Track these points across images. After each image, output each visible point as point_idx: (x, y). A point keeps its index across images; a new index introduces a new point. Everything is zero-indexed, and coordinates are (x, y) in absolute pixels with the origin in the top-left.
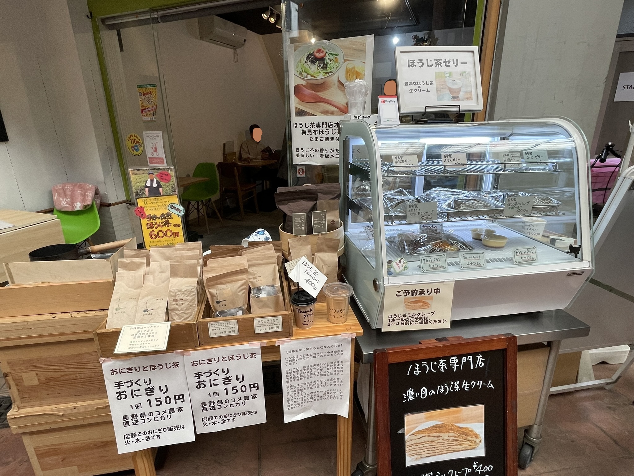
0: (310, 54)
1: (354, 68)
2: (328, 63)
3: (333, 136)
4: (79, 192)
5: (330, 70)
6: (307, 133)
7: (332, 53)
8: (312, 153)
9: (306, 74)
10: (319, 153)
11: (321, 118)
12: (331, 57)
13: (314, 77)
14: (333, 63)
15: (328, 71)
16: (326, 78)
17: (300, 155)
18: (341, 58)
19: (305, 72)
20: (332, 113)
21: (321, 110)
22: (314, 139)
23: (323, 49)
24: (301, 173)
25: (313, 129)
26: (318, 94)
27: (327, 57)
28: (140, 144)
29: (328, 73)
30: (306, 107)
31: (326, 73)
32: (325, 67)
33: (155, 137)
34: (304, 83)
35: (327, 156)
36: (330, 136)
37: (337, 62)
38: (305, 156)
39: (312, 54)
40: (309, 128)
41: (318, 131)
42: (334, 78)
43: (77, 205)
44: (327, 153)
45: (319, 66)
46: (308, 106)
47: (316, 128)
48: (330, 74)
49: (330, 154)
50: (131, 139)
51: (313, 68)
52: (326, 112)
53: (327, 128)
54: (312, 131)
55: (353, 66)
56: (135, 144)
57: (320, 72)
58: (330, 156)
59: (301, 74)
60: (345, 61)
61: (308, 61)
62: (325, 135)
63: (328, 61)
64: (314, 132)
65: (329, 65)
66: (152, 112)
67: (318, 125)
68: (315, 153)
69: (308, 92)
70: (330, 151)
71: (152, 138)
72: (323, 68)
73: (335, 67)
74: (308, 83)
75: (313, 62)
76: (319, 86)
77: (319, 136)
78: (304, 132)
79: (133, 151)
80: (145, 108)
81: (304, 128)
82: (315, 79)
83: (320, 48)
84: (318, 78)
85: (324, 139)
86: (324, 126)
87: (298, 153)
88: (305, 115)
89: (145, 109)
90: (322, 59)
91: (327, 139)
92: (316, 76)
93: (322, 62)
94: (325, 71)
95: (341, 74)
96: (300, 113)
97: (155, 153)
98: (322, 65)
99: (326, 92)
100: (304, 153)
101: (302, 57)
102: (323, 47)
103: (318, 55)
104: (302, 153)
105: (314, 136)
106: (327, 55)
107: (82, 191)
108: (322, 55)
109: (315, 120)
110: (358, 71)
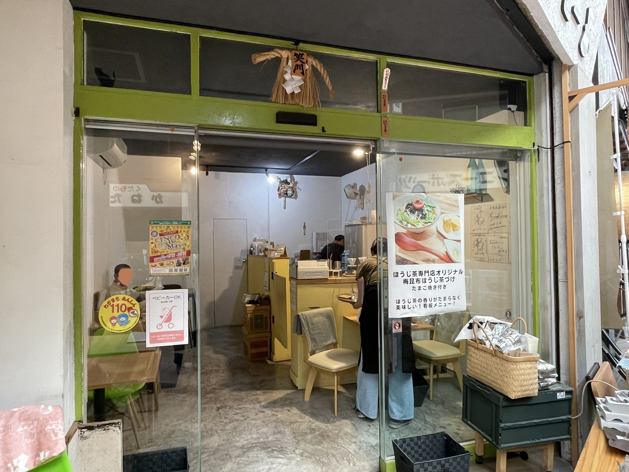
0: (409, 204)
1: (450, 220)
2: (426, 214)
3: (435, 284)
4: (21, 429)
5: (429, 221)
6: (409, 282)
7: (430, 205)
8: (414, 304)
9: (406, 223)
10: (423, 303)
11: (423, 267)
12: (429, 209)
13: (414, 226)
14: (431, 214)
15: (427, 222)
16: (426, 228)
17: (401, 307)
18: (438, 210)
19: (405, 221)
20: (433, 261)
21: (422, 258)
22: (417, 289)
23: (421, 201)
24: (397, 328)
25: (415, 278)
26: (419, 242)
27: (425, 209)
28: (133, 313)
29: (427, 223)
30: (408, 255)
31: (425, 223)
32: (424, 217)
33: (170, 299)
34: (404, 231)
35: (430, 306)
36: (433, 284)
37: (435, 214)
38: (407, 307)
39: (411, 204)
40: (411, 277)
41: (421, 280)
42: (433, 228)
43: (18, 462)
44: (431, 303)
45: (418, 216)
46: (409, 255)
47: (418, 277)
48: (429, 224)
49: (433, 303)
50: (113, 306)
51: (413, 218)
52: (428, 261)
53: (430, 276)
54: (415, 280)
55: (449, 218)
56: (120, 313)
57: (419, 222)
58: (433, 305)
59: (401, 222)
60: (442, 213)
61: (408, 210)
62: (427, 284)
63: (427, 212)
64: (417, 281)
65: (427, 216)
66: (175, 261)
67: (421, 273)
68: (417, 303)
69: (408, 239)
70: (433, 300)
71: (164, 300)
72: (421, 218)
73: (433, 218)
74: (408, 231)
75: (412, 212)
76: (418, 235)
77: (422, 285)
78: (406, 281)
79: (114, 325)
80: (159, 254)
81: (406, 277)
82: (415, 227)
83: (418, 199)
84: (418, 227)
85: (427, 288)
86: (427, 274)
87: (398, 305)
88: (406, 263)
89: (160, 256)
90: (421, 210)
91: (430, 287)
92: (415, 225)
93: (421, 213)
94: (424, 221)
95: (439, 225)
96: (401, 261)
97: (165, 325)
98: (421, 215)
99: (427, 241)
100: (406, 304)
101: (402, 206)
102: (421, 199)
103: (417, 206)
104: (403, 305)
105: (416, 285)
106: (425, 206)
107: (29, 425)
108: (421, 206)
109: (417, 268)
110: (454, 223)
